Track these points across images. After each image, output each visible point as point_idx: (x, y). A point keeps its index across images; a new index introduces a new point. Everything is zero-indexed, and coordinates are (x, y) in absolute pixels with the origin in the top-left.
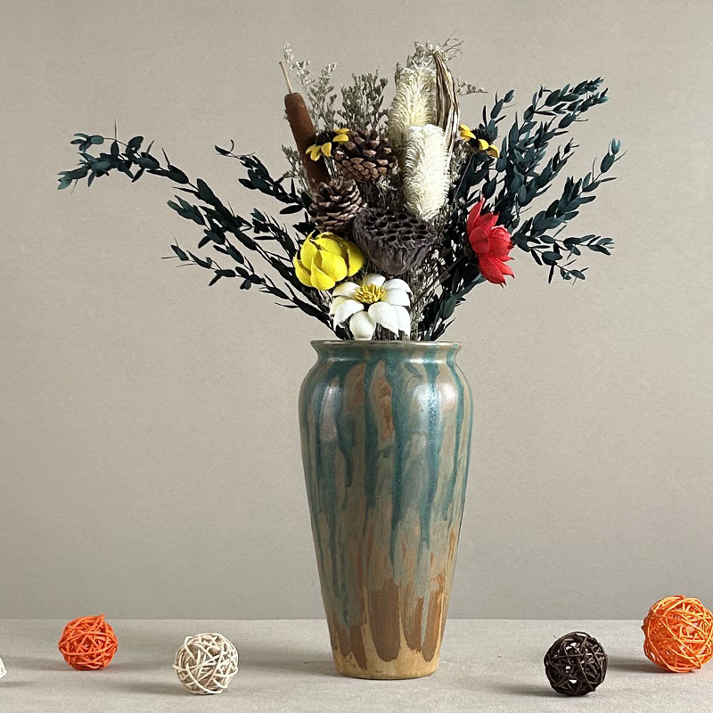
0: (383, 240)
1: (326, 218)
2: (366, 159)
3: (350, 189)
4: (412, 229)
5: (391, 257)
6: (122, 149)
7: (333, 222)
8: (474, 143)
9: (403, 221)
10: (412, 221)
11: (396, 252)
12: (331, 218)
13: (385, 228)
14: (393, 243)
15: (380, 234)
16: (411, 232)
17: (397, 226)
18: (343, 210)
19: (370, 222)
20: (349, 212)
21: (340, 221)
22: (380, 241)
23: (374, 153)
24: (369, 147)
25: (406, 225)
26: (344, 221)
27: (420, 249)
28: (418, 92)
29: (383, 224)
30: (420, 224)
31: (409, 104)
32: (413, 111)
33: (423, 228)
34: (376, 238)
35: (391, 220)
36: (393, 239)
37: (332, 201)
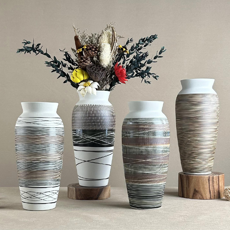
1: (82, 64)
2: (92, 51)
3: (88, 57)
5: (95, 75)
6: (35, 46)
8: (122, 49)
10: (102, 68)
13: (94, 69)
14: (95, 72)
15: (92, 69)
16: (101, 70)
17: (98, 68)
18: (86, 62)
19: (91, 67)
20: (88, 63)
21: (85, 65)
22: (92, 71)
23: (94, 49)
24: (93, 48)
25: (100, 68)
26: (86, 65)
27: (102, 74)
29: (94, 68)
32: (104, 41)
33: (104, 69)
35: (96, 67)
36: (96, 71)
37: (84, 60)
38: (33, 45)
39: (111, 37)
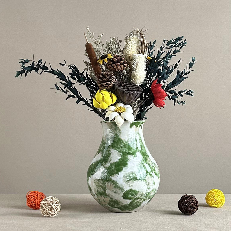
0: (126, 90)
4: (134, 88)
5: (128, 96)
6: (36, 64)
7: (108, 85)
9: (131, 85)
11: (130, 95)
12: (107, 84)
13: (125, 87)
15: (124, 88)
17: (129, 87)
18: (111, 81)
19: (120, 85)
20: (113, 82)
22: (125, 91)
26: (111, 85)
27: (138, 94)
28: (134, 44)
30: (136, 87)
31: (131, 47)
32: (132, 49)
34: (123, 89)
35: (127, 85)
36: (129, 90)
37: (107, 78)
38: (33, 63)
39: (140, 44)
